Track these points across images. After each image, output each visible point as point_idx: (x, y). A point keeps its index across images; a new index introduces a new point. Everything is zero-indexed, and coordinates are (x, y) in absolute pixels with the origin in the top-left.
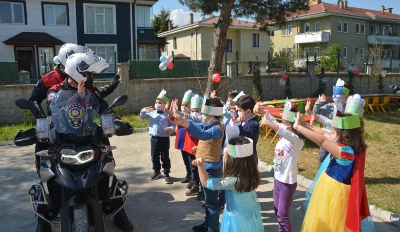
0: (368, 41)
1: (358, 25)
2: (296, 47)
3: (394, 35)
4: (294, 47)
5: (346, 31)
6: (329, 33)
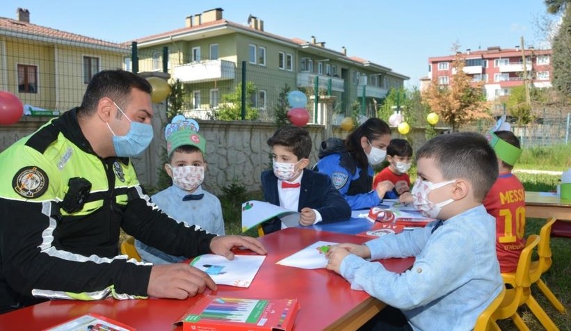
0: (298, 83)
1: (281, 56)
3: (333, 76)
5: (263, 63)
6: (234, 63)
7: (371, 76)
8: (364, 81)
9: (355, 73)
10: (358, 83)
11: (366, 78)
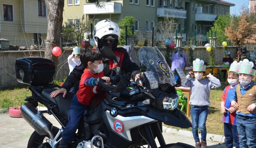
0: (158, 14)
2: (85, 17)
3: (180, 9)
4: (83, 18)
5: (137, 3)
6: (121, 4)
7: (205, 6)
8: (200, 10)
9: (194, 5)
10: (196, 12)
11: (202, 8)
